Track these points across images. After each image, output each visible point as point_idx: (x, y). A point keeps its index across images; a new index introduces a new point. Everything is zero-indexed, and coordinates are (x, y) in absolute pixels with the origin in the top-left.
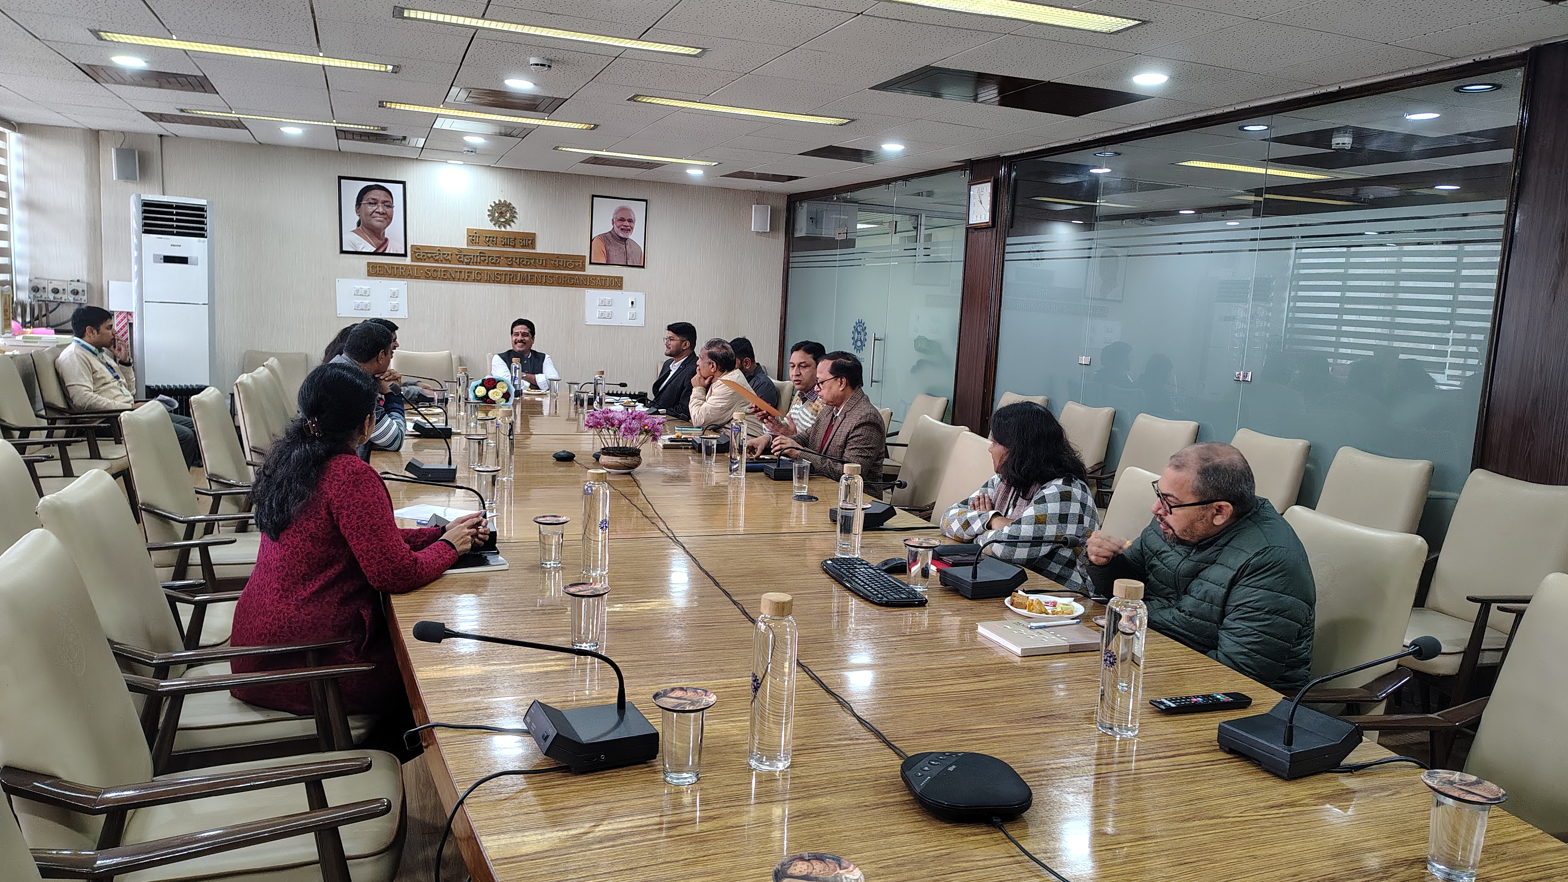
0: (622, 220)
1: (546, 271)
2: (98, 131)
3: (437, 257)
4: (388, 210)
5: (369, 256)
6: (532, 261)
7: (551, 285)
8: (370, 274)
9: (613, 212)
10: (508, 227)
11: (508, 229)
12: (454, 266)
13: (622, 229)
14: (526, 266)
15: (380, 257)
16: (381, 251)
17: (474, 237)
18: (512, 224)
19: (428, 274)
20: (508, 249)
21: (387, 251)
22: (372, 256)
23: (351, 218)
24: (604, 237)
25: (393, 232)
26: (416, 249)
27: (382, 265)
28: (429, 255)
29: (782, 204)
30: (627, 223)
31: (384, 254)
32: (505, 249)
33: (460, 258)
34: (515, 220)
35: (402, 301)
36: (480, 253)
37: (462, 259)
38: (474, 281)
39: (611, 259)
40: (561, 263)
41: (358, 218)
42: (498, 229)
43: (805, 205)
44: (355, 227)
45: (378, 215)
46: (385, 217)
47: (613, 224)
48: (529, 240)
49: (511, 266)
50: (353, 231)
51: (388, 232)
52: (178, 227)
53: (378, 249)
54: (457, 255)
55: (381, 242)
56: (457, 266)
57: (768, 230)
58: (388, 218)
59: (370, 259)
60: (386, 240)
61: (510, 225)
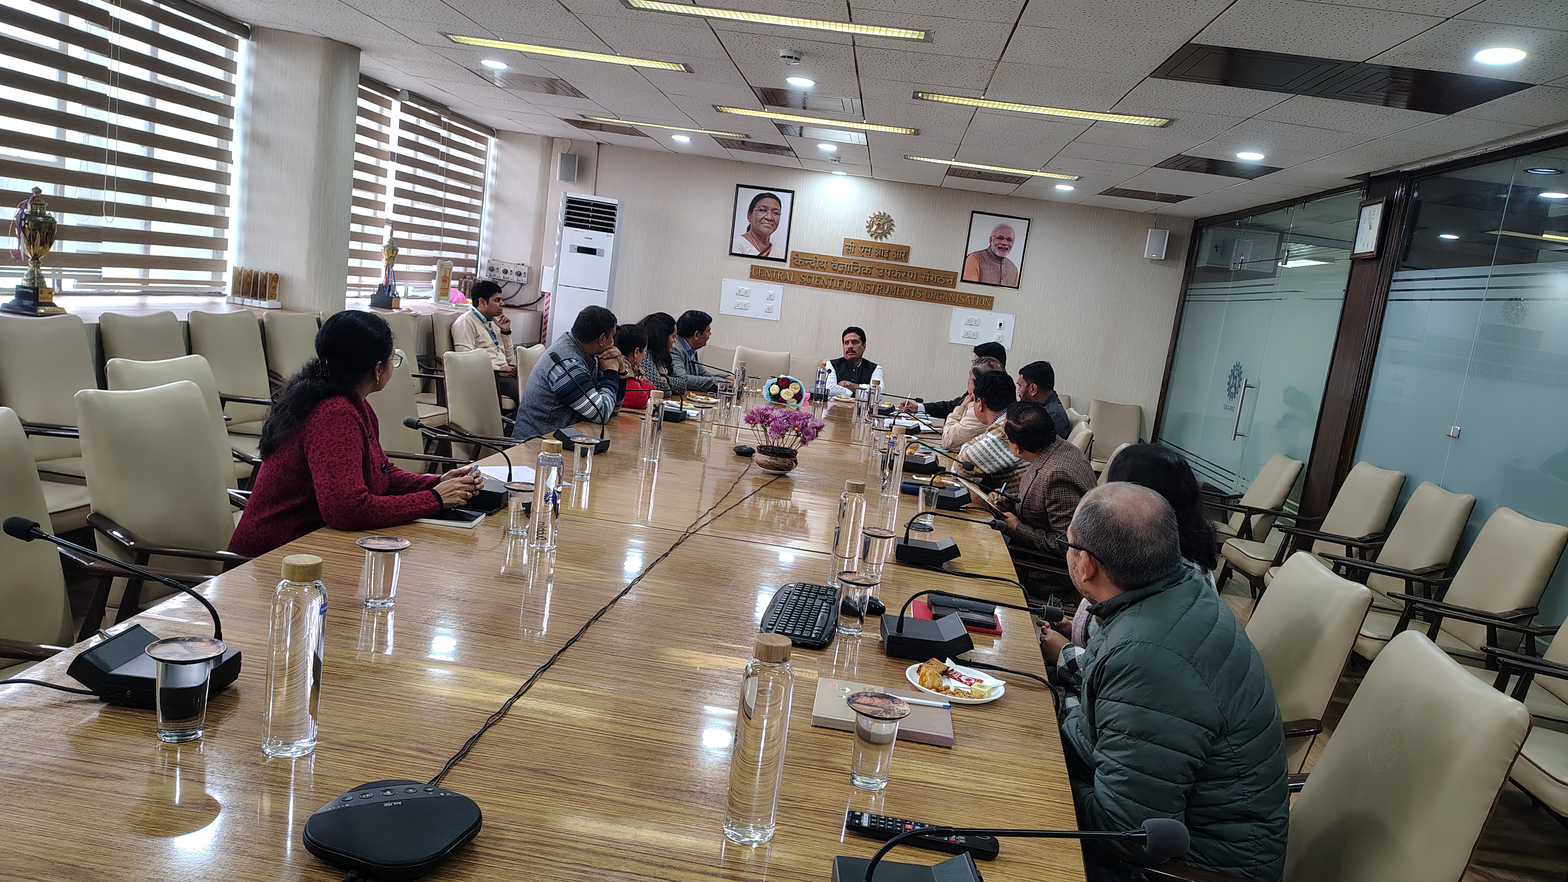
0: (1001, 238)
1: (916, 285)
2: (553, 138)
3: (813, 265)
4: (776, 217)
5: (753, 259)
6: (903, 275)
7: (920, 299)
8: (752, 276)
9: (992, 229)
10: (884, 238)
11: (884, 240)
12: (828, 274)
13: (999, 248)
14: (897, 278)
15: (763, 261)
16: (764, 255)
17: (850, 246)
18: (888, 236)
19: (803, 280)
20: (881, 261)
21: (769, 256)
22: (756, 260)
23: (743, 223)
24: (979, 255)
25: (777, 239)
26: (796, 254)
27: (763, 269)
28: (806, 262)
29: (1188, 230)
30: (1005, 242)
31: (766, 258)
32: (878, 261)
33: (834, 266)
34: (891, 233)
35: (777, 304)
36: (854, 263)
37: (836, 268)
38: (844, 289)
39: (984, 278)
40: (932, 279)
41: (748, 223)
42: (874, 240)
43: (1211, 231)
44: (745, 232)
45: (767, 221)
46: (773, 223)
47: (990, 242)
48: (902, 253)
49: (881, 277)
50: (743, 236)
51: (773, 238)
52: (593, 222)
53: (761, 254)
54: (832, 263)
55: (766, 247)
56: (831, 274)
57: (1163, 258)
58: (775, 225)
59: (754, 262)
60: (770, 245)
61: (886, 237)
